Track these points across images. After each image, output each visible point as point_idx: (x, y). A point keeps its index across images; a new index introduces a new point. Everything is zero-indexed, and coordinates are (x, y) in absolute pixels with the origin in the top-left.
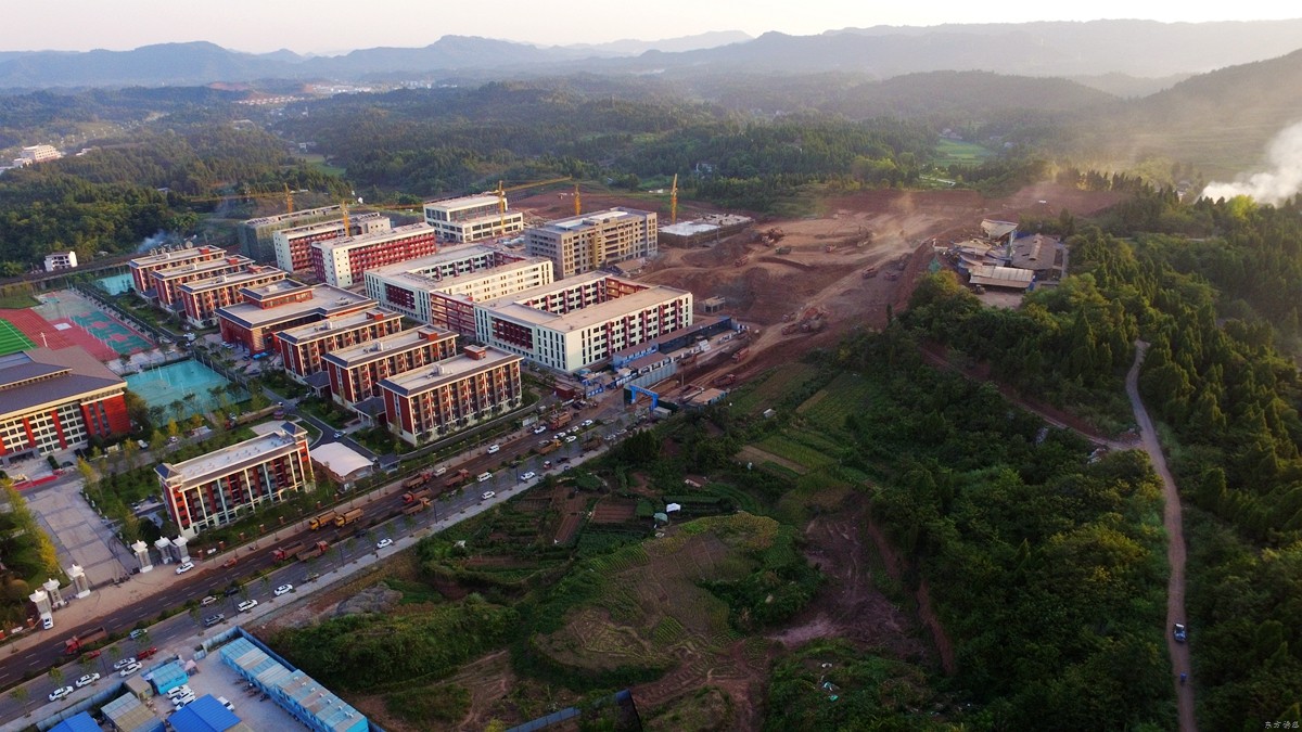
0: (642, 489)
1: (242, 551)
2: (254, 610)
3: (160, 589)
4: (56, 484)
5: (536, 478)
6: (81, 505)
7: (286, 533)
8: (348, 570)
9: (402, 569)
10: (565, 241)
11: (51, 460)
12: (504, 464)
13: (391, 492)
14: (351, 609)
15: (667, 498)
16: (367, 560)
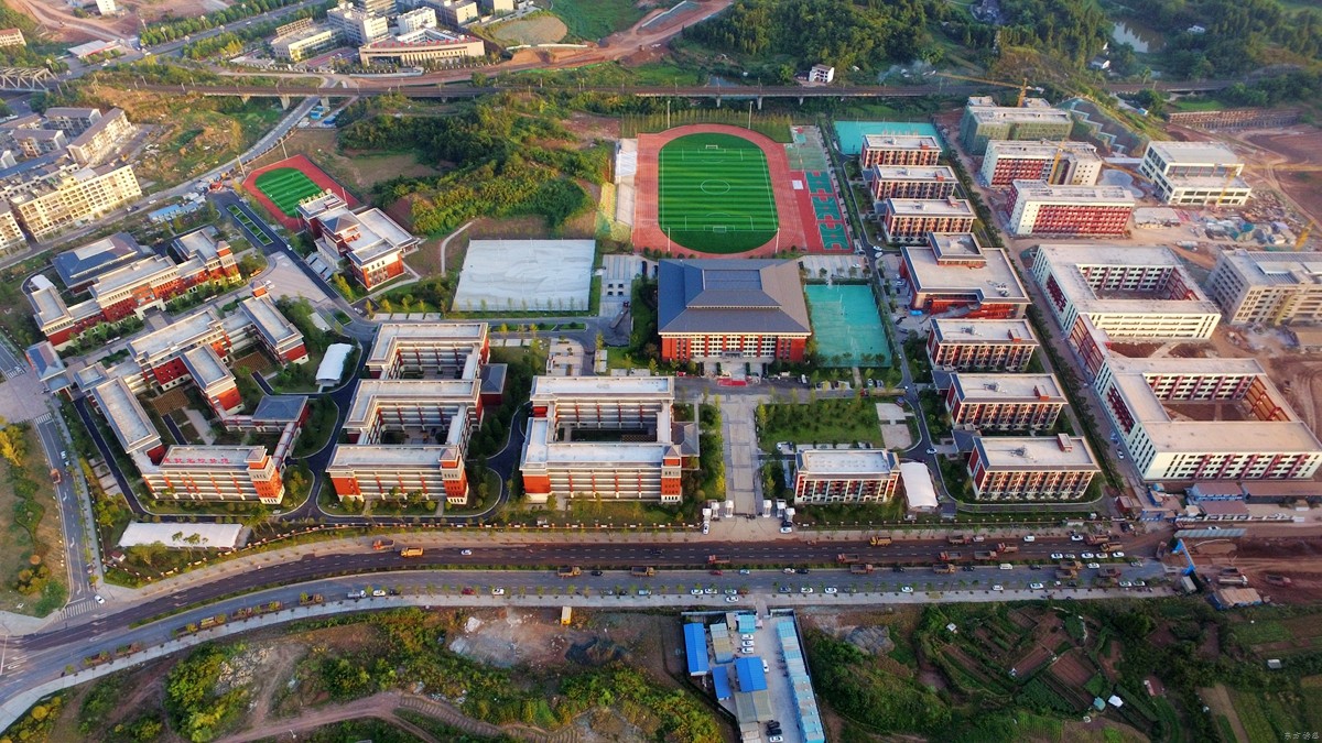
0: (1108, 663)
1: (824, 535)
2: (809, 598)
3: (767, 539)
4: (743, 392)
5: (1042, 592)
6: (751, 424)
7: (854, 535)
8: (874, 598)
9: (906, 625)
10: (1252, 293)
11: (747, 365)
12: (1026, 562)
13: (937, 538)
14: (859, 641)
15: (1119, 689)
16: (889, 598)
